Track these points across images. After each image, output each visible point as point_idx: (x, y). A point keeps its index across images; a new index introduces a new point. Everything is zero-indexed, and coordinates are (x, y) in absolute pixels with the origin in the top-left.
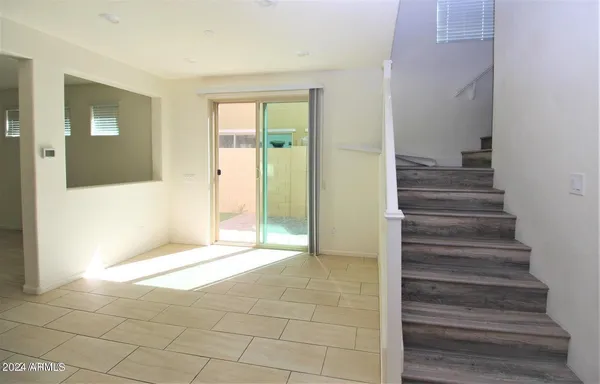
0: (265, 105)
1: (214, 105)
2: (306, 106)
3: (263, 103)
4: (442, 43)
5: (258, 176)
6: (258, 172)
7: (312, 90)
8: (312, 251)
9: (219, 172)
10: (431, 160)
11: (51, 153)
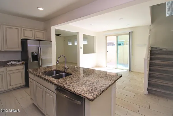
0: (118, 36)
1: (106, 37)
2: (128, 36)
3: (117, 36)
4: (168, 16)
5: (116, 52)
6: (116, 51)
7: (130, 32)
8: (129, 70)
9: (107, 52)
10: (165, 48)
11: (81, 48)
